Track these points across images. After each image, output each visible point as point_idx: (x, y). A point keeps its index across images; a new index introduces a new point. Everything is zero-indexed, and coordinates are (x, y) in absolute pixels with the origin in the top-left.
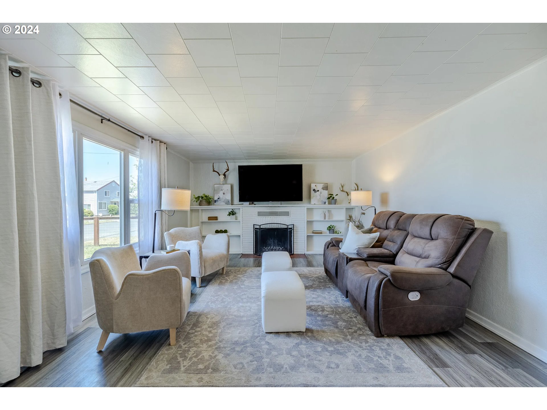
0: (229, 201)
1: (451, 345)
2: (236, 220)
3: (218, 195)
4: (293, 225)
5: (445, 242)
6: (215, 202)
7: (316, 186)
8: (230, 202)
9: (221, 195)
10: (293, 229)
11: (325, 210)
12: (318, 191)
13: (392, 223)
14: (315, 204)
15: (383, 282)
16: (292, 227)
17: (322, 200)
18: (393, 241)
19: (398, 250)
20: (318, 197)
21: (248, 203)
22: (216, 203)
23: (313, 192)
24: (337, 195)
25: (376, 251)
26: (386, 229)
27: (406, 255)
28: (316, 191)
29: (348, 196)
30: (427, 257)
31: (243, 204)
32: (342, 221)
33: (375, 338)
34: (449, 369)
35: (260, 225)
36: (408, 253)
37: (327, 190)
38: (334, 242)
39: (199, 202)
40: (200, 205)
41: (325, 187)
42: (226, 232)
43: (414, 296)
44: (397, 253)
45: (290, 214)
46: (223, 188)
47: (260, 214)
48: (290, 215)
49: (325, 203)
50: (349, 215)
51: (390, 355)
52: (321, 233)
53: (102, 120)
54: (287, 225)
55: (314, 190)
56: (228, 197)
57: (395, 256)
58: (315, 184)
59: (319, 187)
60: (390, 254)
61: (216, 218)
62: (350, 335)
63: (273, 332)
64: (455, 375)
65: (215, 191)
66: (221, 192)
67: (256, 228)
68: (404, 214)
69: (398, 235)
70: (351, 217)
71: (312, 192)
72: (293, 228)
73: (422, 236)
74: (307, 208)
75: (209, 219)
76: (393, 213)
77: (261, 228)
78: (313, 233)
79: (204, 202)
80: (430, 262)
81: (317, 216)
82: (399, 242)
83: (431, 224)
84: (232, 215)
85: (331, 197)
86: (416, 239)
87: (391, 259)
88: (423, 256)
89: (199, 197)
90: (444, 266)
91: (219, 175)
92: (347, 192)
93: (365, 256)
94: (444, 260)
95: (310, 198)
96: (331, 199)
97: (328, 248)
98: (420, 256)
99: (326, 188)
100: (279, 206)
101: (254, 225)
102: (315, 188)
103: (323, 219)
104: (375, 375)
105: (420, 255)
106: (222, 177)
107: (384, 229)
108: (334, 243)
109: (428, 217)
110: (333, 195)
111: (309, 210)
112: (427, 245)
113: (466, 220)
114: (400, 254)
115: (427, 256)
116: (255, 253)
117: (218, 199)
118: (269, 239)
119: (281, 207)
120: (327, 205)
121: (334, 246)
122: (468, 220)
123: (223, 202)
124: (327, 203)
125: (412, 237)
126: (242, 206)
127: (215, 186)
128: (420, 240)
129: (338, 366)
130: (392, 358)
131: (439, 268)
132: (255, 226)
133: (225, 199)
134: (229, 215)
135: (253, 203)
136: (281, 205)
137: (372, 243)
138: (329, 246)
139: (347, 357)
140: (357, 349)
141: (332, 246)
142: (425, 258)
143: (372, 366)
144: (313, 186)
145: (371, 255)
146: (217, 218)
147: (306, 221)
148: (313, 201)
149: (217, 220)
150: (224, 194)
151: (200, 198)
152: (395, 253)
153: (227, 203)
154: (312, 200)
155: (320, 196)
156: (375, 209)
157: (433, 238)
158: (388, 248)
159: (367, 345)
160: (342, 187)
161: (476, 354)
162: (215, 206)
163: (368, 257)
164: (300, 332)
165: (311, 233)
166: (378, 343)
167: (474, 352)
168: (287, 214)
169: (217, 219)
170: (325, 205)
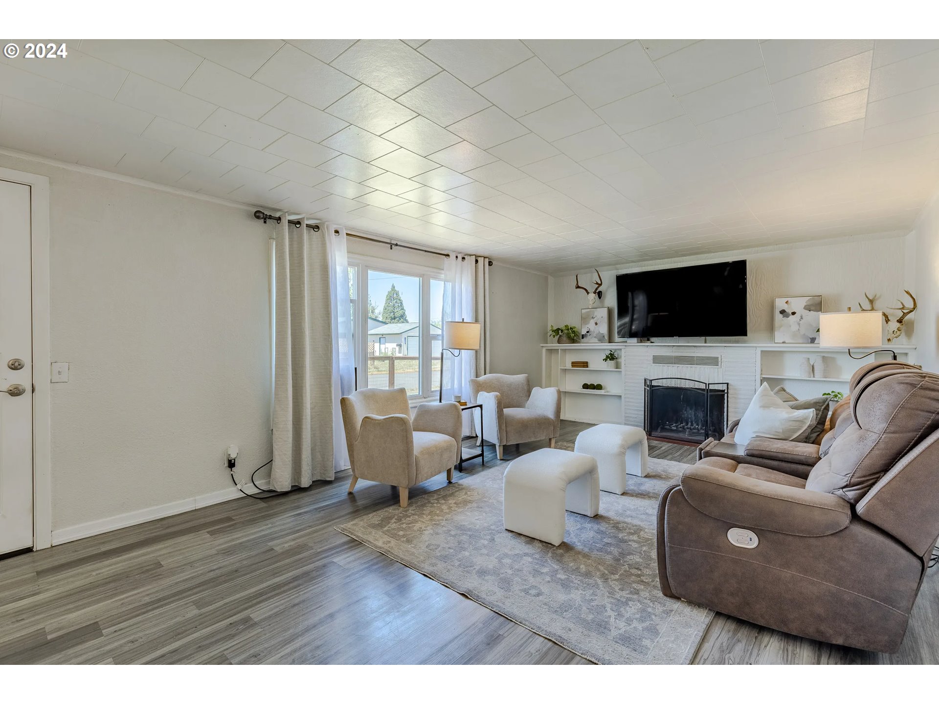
0: (604, 336)
2: (617, 368)
3: (587, 326)
4: (728, 384)
6: (583, 338)
7: (787, 302)
8: (606, 338)
9: (591, 326)
10: (727, 393)
11: (812, 356)
12: (794, 313)
14: (784, 343)
16: (724, 387)
17: (804, 334)
20: (795, 328)
21: (635, 340)
22: (585, 339)
23: (781, 316)
28: (788, 314)
29: (887, 322)
31: (626, 342)
33: (661, 595)
37: (820, 311)
39: (557, 337)
40: (559, 342)
41: (813, 305)
42: (600, 388)
45: (720, 363)
46: (595, 314)
47: (657, 360)
48: (720, 365)
49: (812, 340)
51: (643, 621)
53: (391, 246)
54: (706, 384)
55: (783, 312)
56: (604, 329)
58: (786, 299)
59: (797, 305)
61: (585, 364)
63: (514, 532)
65: (585, 319)
66: (592, 322)
71: (778, 317)
72: (726, 391)
74: (762, 351)
75: (575, 365)
77: (653, 386)
79: (564, 338)
81: (792, 368)
84: (610, 360)
89: (558, 329)
91: (588, 293)
95: (771, 328)
99: (815, 306)
100: (696, 346)
101: (645, 379)
102: (785, 307)
103: (806, 376)
106: (592, 296)
111: (769, 355)
117: (588, 332)
118: (686, 408)
119: (702, 348)
123: (595, 337)
126: (625, 346)
127: (584, 311)
130: (639, 625)
132: (647, 381)
133: (598, 332)
134: (605, 359)
136: (705, 343)
143: (589, 617)
144: (780, 304)
147: (760, 378)
148: (779, 336)
149: (587, 367)
150: (596, 324)
151: (560, 332)
153: (601, 339)
154: (777, 333)
155: (799, 324)
162: (582, 344)
164: (551, 544)
168: (714, 361)
170: (812, 345)
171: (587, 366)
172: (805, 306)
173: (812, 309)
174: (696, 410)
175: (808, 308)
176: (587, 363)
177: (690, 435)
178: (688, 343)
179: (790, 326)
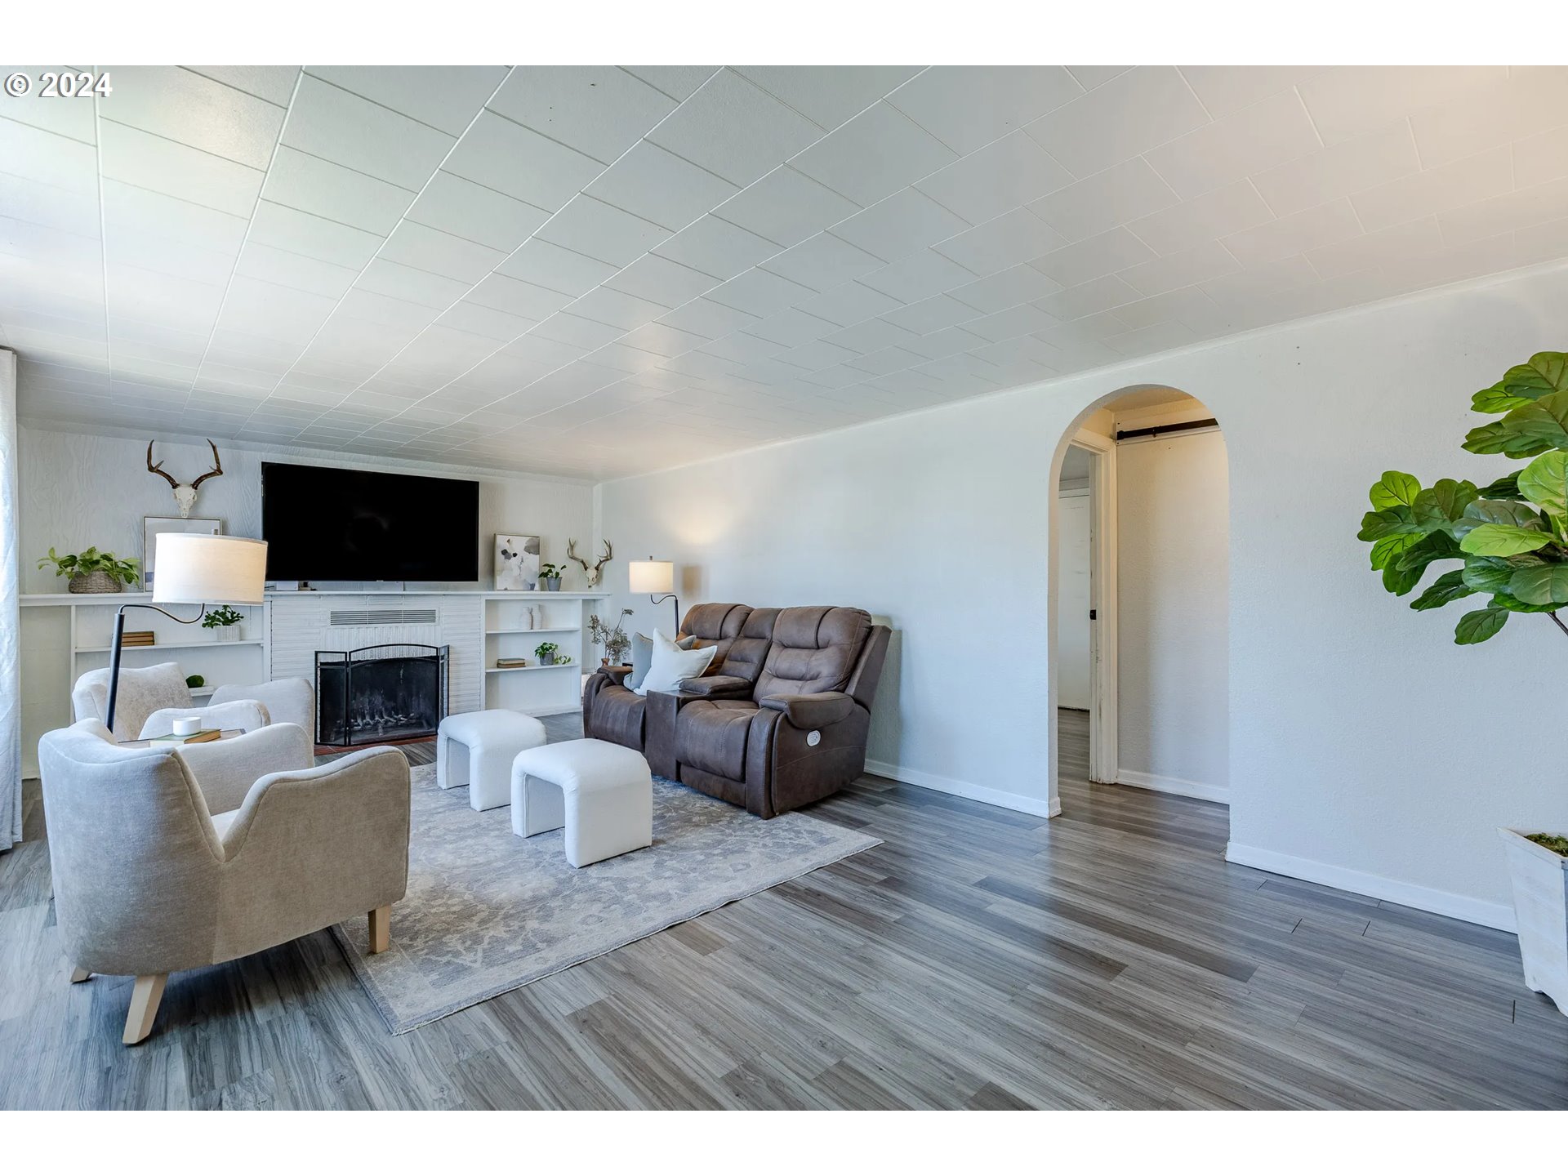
1: (853, 802)
2: (241, 640)
4: (448, 646)
5: (841, 649)
6: (148, 580)
7: (508, 541)
10: (448, 659)
11: (530, 605)
12: (515, 555)
13: (731, 627)
14: (506, 589)
15: (778, 721)
16: (445, 652)
17: (525, 580)
18: (744, 660)
19: (756, 675)
20: (516, 572)
21: (294, 585)
22: (153, 583)
23: (503, 557)
24: (564, 567)
25: (719, 680)
26: (718, 640)
27: (776, 681)
28: (509, 555)
29: (586, 569)
30: (814, 678)
31: (276, 588)
32: (571, 632)
33: (766, 821)
34: (871, 825)
35: (350, 653)
36: (778, 677)
37: (539, 554)
38: (611, 675)
39: (69, 579)
40: (74, 587)
41: (532, 546)
42: (199, 682)
43: (813, 739)
44: (756, 680)
45: (437, 619)
47: (338, 619)
48: (436, 621)
49: (532, 587)
50: (592, 617)
51: (799, 832)
52: (523, 665)
54: (435, 649)
55: (504, 552)
57: (752, 685)
58: (507, 537)
59: (518, 545)
60: (745, 684)
61: (148, 637)
62: (729, 828)
64: (880, 829)
67: (322, 664)
68: (752, 610)
69: (752, 649)
70: (595, 621)
71: (499, 557)
72: (446, 657)
73: (802, 645)
74: (486, 600)
76: (731, 607)
77: (355, 662)
78: (499, 665)
79: (94, 580)
80: (820, 683)
81: (512, 621)
82: (756, 660)
83: (816, 622)
84: (223, 625)
85: (550, 571)
86: (790, 651)
87: (747, 692)
88: (808, 677)
89: (70, 559)
90: (841, 688)
92: (582, 562)
93: (707, 691)
94: (842, 677)
95: (492, 572)
96: (549, 577)
97: (597, 691)
98: (801, 678)
99: (534, 548)
100: (404, 595)
101: (317, 653)
102: (507, 546)
103: (526, 628)
104: (802, 857)
105: (801, 675)
107: (714, 639)
108: (613, 678)
109: (809, 611)
110: (553, 566)
111: (491, 604)
112: (813, 658)
113: (863, 614)
114: (762, 681)
115: (816, 675)
116: (319, 741)
120: (537, 593)
121: (611, 683)
122: (864, 615)
124: (537, 587)
125: (781, 648)
126: (271, 596)
127: (150, 521)
128: (797, 651)
129: (748, 866)
130: (805, 835)
131: (835, 690)
132: (320, 655)
135: (306, 585)
136: (404, 590)
137: (704, 667)
138: (601, 687)
139: (750, 853)
140: (754, 840)
141: (607, 685)
142: (811, 679)
143: (790, 850)
144: (502, 542)
145: (717, 688)
146: (151, 639)
147: (485, 635)
148: (501, 582)
149: (155, 644)
151: (79, 564)
152: (752, 680)
154: (498, 578)
155: (520, 568)
156: (677, 601)
157: (820, 644)
158: (736, 673)
159: (762, 832)
160: (572, 547)
161: (885, 803)
163: (712, 693)
165: (493, 668)
166: (773, 825)
167: (882, 803)
168: (429, 616)
169: (153, 641)
170: (532, 592)
171: (153, 642)
172: (526, 547)
173: (532, 551)
174: (371, 695)
175: (528, 550)
176: (152, 634)
177: (385, 732)
178: (379, 589)
179: (512, 570)
